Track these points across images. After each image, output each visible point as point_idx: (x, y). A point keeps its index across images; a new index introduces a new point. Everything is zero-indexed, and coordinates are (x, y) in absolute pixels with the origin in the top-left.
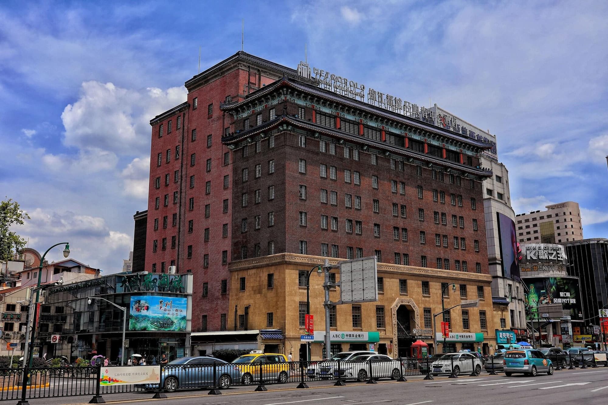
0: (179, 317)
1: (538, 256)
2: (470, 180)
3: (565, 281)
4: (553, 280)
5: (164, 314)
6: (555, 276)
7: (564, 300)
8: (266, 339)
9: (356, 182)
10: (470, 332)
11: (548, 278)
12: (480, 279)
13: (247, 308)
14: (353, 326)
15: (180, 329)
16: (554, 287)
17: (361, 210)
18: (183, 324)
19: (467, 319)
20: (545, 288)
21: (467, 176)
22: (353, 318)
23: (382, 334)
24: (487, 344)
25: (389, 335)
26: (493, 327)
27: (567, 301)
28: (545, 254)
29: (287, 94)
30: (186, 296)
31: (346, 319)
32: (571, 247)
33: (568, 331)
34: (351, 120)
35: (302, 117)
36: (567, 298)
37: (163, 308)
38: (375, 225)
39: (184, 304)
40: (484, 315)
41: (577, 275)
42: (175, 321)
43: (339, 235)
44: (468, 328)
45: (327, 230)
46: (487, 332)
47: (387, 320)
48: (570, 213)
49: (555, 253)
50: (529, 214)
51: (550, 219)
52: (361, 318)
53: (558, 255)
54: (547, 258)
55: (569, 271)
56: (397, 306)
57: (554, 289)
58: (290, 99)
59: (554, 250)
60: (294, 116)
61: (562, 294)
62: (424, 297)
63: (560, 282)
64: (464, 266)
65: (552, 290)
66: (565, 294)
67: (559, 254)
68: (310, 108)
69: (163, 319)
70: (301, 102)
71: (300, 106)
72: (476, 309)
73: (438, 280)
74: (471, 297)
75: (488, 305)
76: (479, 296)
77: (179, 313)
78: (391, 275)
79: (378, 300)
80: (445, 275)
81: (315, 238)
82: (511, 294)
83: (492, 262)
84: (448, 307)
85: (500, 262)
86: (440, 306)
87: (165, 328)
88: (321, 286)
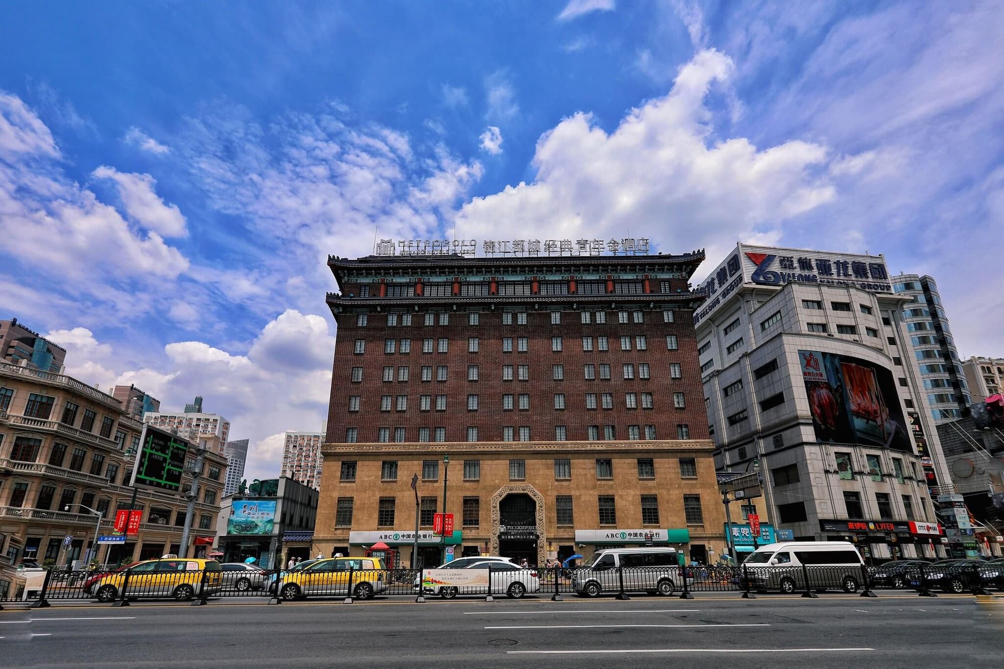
0: (265, 520)
5: (248, 517)
8: (287, 542)
9: (443, 349)
10: (660, 527)
14: (423, 524)
15: (266, 533)
17: (446, 381)
18: (269, 527)
19: (654, 509)
21: (658, 307)
23: (472, 533)
25: (483, 534)
26: (718, 520)
30: (276, 499)
31: (409, 516)
34: (440, 283)
35: (365, 295)
37: (247, 512)
39: (272, 507)
40: (696, 502)
42: (260, 524)
44: (657, 523)
46: (702, 526)
47: (482, 515)
56: (500, 496)
60: (349, 296)
62: (558, 480)
68: (378, 283)
69: (246, 522)
71: (362, 285)
72: (676, 492)
73: (591, 456)
74: (663, 476)
75: (704, 485)
76: (683, 473)
77: (265, 516)
78: (494, 456)
79: (469, 489)
80: (602, 448)
81: (370, 423)
82: (851, 468)
83: (787, 425)
84: (610, 492)
85: (811, 421)
86: (591, 492)
87: (248, 531)
88: (373, 477)
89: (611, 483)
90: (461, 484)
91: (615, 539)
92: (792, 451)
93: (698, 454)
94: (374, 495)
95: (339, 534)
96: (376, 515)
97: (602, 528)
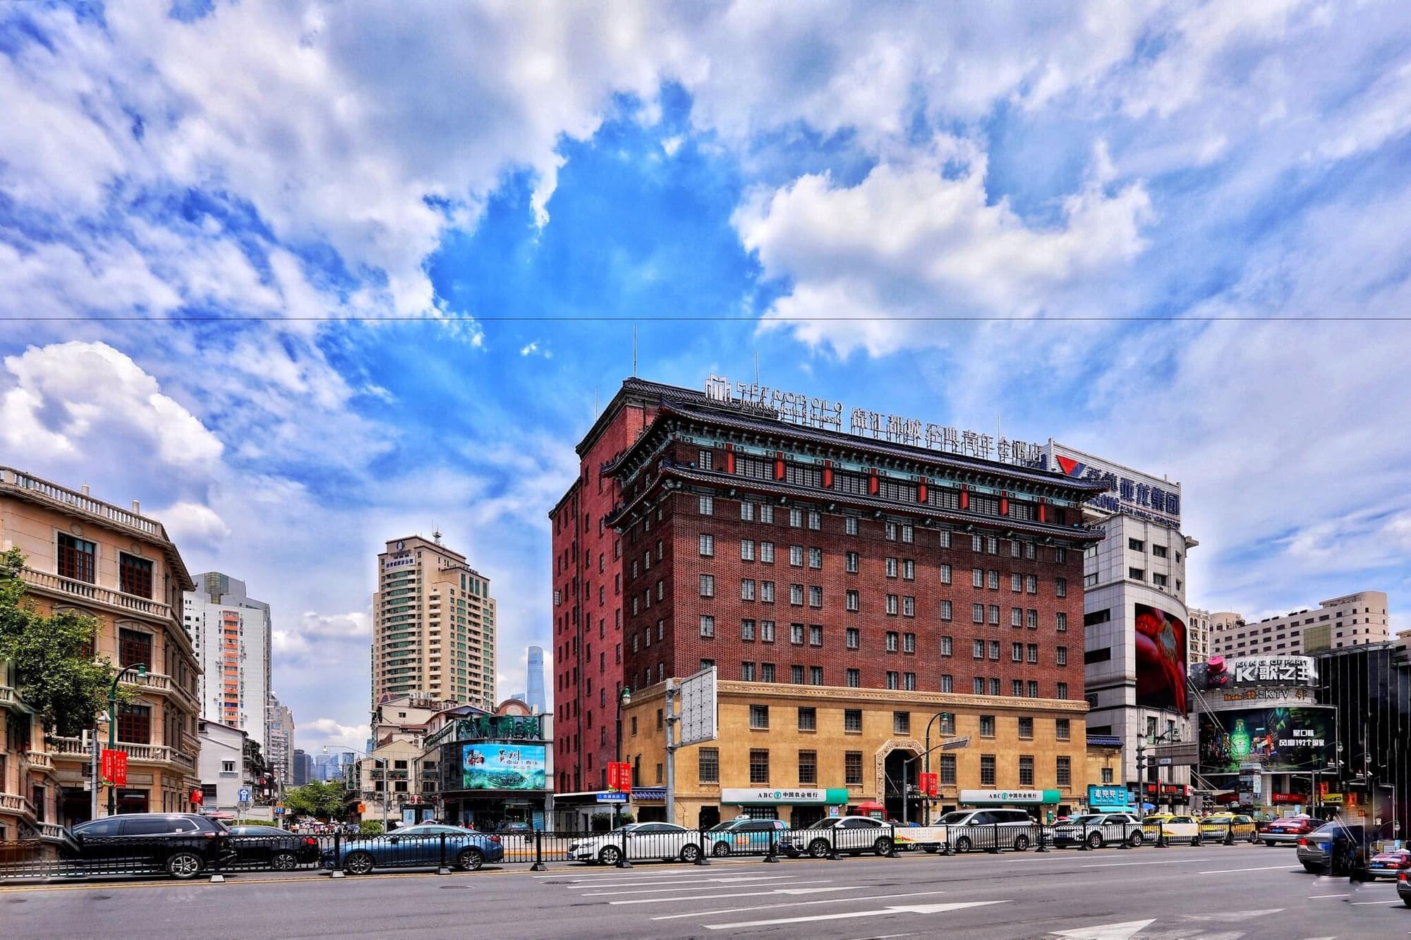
0: (533, 770)
1: (1259, 675)
2: (1058, 548)
3: (1306, 713)
4: (1281, 712)
5: (508, 767)
6: (1288, 706)
7: (1300, 742)
8: (638, 799)
9: (813, 563)
10: (1033, 788)
11: (1274, 709)
12: (1063, 708)
13: (637, 759)
14: (801, 781)
15: (536, 787)
16: (1282, 722)
17: (821, 607)
18: (539, 780)
19: (1030, 770)
20: (1264, 724)
21: (1051, 542)
22: (800, 770)
23: (856, 792)
24: (1069, 806)
25: (868, 793)
26: (1084, 781)
27: (1307, 743)
28: (1273, 672)
29: (675, 430)
30: (543, 743)
31: (786, 772)
32: (1328, 658)
33: (1252, 787)
34: (808, 464)
35: (705, 466)
36: (1306, 738)
37: (505, 760)
38: (850, 630)
39: (540, 754)
40: (1067, 763)
41: (1335, 703)
42: (527, 776)
43: (776, 648)
44: (1031, 784)
45: (753, 642)
46: (1070, 788)
47: (866, 773)
48: (1367, 610)
49: (1293, 669)
50: (1287, 616)
51: (1326, 623)
52: (816, 770)
53: (1299, 673)
54: (1276, 678)
55: (1318, 696)
56: (886, 752)
57: (1282, 726)
58: (683, 438)
59: (1291, 665)
60: (688, 465)
61: (1296, 733)
62: (942, 737)
63: (1295, 714)
64: (1032, 689)
65: (1278, 726)
66: (1304, 733)
67: (1301, 670)
68: (722, 450)
69: (507, 774)
70: (705, 442)
71: (700, 448)
72: (1051, 753)
73: (975, 711)
74: (1041, 737)
75: (1076, 748)
76: (1058, 734)
77: (532, 766)
78: (878, 706)
79: (850, 743)
80: (988, 704)
81: (731, 654)
82: (1155, 733)
83: (1112, 685)
84: (992, 752)
85: (1134, 683)
86: (974, 751)
87: (511, 785)
88: (740, 725)
89: (993, 741)
90: (843, 736)
91: (996, 800)
92: (1109, 713)
93: (1073, 716)
94: (743, 746)
95: (705, 791)
96: (748, 770)
97: (983, 788)
